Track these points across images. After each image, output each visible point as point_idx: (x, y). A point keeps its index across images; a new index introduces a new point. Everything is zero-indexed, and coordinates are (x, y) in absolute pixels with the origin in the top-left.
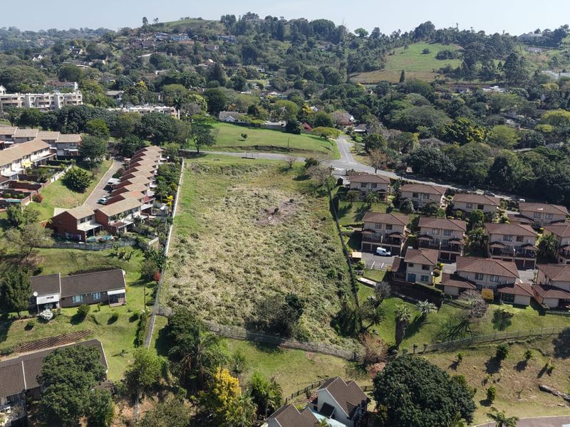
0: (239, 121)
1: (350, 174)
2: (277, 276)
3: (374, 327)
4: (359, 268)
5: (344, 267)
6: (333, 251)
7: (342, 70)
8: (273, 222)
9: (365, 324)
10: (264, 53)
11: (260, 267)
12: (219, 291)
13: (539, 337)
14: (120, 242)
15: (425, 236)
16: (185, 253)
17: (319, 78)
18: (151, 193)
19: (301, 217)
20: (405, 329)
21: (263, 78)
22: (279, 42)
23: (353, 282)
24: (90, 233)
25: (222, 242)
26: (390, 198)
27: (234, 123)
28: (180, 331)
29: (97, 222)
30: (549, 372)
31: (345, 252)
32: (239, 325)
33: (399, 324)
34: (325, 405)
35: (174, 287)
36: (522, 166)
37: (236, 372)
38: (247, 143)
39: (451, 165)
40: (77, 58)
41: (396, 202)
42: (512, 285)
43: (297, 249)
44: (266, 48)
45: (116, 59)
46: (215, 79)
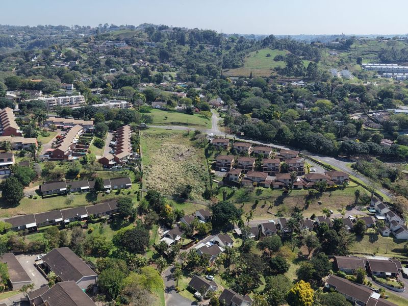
0: (162, 108)
1: (215, 137)
2: (183, 180)
3: (217, 196)
4: (214, 176)
5: (208, 176)
6: (204, 170)
7: (219, 67)
8: (181, 160)
9: (214, 195)
10: (173, 55)
11: (176, 177)
12: (162, 185)
13: (270, 197)
14: (125, 168)
15: (240, 164)
16: (148, 172)
17: (206, 72)
18: (131, 148)
19: (192, 157)
20: (227, 197)
21: (173, 71)
22: (182, 46)
23: (211, 181)
24: (113, 165)
25: (161, 168)
26: (229, 149)
27: (160, 109)
28: (152, 196)
29: (115, 161)
30: (271, 208)
31: (209, 171)
32: (170, 195)
33: (224, 195)
34: (198, 217)
35: (147, 183)
36: (290, 133)
37: (171, 206)
38: (168, 121)
39: (259, 132)
40: (59, 59)
41: (231, 150)
42: (264, 181)
43: (191, 170)
44: (174, 51)
45: (84, 60)
46: (146, 76)
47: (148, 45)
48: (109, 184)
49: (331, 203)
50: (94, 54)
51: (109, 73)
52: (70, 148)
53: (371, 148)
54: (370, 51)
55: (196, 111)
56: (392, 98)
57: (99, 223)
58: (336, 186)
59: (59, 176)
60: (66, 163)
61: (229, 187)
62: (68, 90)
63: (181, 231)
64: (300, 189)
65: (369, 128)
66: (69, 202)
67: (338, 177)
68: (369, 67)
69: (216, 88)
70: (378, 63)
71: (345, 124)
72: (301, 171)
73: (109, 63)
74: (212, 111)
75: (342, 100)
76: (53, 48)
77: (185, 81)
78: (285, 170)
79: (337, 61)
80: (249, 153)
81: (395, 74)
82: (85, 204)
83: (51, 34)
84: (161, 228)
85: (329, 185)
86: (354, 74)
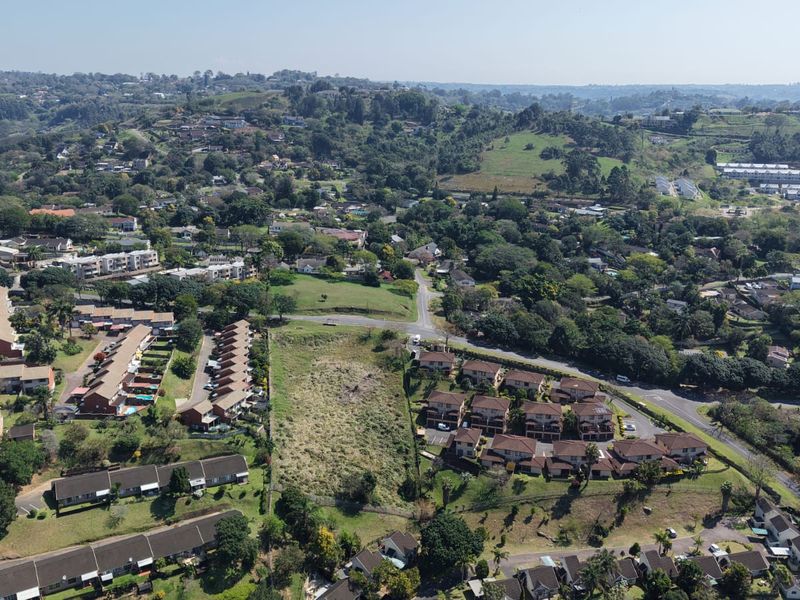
0: (317, 272)
1: (424, 345)
2: (357, 454)
3: (430, 493)
4: (422, 444)
5: (410, 443)
6: (403, 428)
7: (431, 171)
8: (353, 400)
9: (424, 490)
10: (339, 144)
11: (344, 446)
12: (314, 469)
13: (543, 499)
14: (235, 431)
15: (477, 414)
16: (284, 437)
18: (249, 379)
19: (378, 393)
20: (451, 496)
21: (339, 178)
22: (358, 126)
23: (417, 455)
24: (211, 424)
25: (312, 423)
26: (452, 376)
27: (312, 275)
28: (292, 502)
29: (214, 414)
30: (546, 524)
31: (413, 429)
32: (330, 495)
33: (445, 491)
34: (390, 549)
35: (281, 467)
36: (578, 334)
37: (331, 529)
38: (327, 304)
39: (515, 333)
40: (113, 155)
41: (459, 378)
42: (530, 459)
43: (374, 427)
44: (342, 136)
45: (161, 157)
46: (284, 195)
47: (290, 123)
48: (202, 476)
49: (671, 511)
50: (182, 144)
51: (211, 185)
52: (121, 386)
53: (748, 371)
54: (732, 137)
55: (386, 278)
56: (783, 250)
57: (177, 577)
58: (680, 473)
59: (95, 456)
60: (113, 423)
61: (455, 471)
62: (126, 230)
63: (353, 591)
64: (605, 478)
65: (741, 320)
66: (113, 523)
67: (685, 450)
68: (731, 170)
69: (425, 219)
70: (748, 162)
71: (691, 312)
72: (604, 432)
73: (210, 166)
74: (418, 273)
75: (682, 253)
76: (101, 130)
77: (363, 202)
78: (572, 430)
79: (667, 158)
80: (496, 385)
81: (784, 186)
82: (149, 525)
83: (100, 93)
84: (311, 579)
85: (665, 470)
86: (702, 187)
